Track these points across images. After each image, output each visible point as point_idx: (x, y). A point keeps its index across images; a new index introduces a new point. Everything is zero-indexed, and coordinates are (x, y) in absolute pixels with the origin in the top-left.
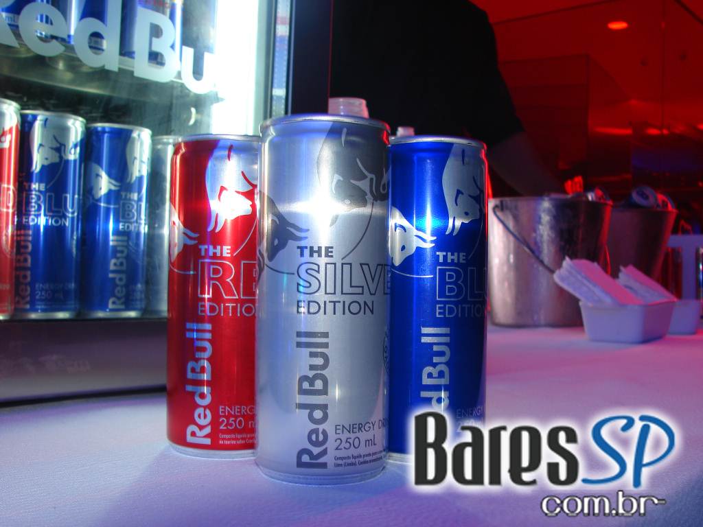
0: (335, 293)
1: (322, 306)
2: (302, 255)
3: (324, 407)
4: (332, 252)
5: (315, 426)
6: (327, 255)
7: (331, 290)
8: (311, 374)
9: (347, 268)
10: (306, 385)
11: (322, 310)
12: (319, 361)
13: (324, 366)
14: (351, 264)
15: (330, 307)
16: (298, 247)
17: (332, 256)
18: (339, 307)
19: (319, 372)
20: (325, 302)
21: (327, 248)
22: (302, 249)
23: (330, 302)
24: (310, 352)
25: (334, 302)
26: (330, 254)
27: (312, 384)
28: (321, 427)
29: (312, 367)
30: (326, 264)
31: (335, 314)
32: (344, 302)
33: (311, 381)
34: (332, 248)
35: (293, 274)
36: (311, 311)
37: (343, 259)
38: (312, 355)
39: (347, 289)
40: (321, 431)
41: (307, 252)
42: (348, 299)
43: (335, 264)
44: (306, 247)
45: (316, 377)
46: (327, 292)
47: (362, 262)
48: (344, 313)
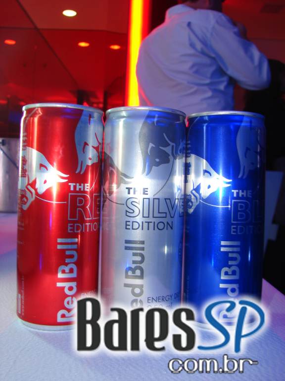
0: (148, 217)
1: (141, 224)
2: (129, 193)
3: (141, 287)
4: (147, 191)
5: (135, 298)
6: (144, 194)
7: (146, 215)
8: (133, 266)
9: (156, 201)
10: (130, 273)
11: (141, 227)
12: (138, 258)
13: (142, 262)
14: (159, 199)
15: (145, 225)
16: (127, 188)
17: (147, 194)
18: (151, 225)
19: (138, 265)
20: (143, 222)
21: (144, 189)
22: (129, 189)
23: (146, 222)
24: (133, 253)
25: (148, 223)
26: (146, 193)
27: (134, 272)
28: (139, 298)
29: (134, 262)
30: (144, 199)
31: (148, 229)
32: (154, 223)
33: (133, 270)
34: (147, 189)
35: (124, 204)
36: (134, 228)
37: (154, 196)
38: (134, 254)
39: (156, 214)
40: (139, 300)
41: (132, 191)
42: (157, 221)
43: (149, 199)
44: (131, 188)
45: (136, 268)
46: (144, 216)
47: (166, 198)
48: (154, 229)
